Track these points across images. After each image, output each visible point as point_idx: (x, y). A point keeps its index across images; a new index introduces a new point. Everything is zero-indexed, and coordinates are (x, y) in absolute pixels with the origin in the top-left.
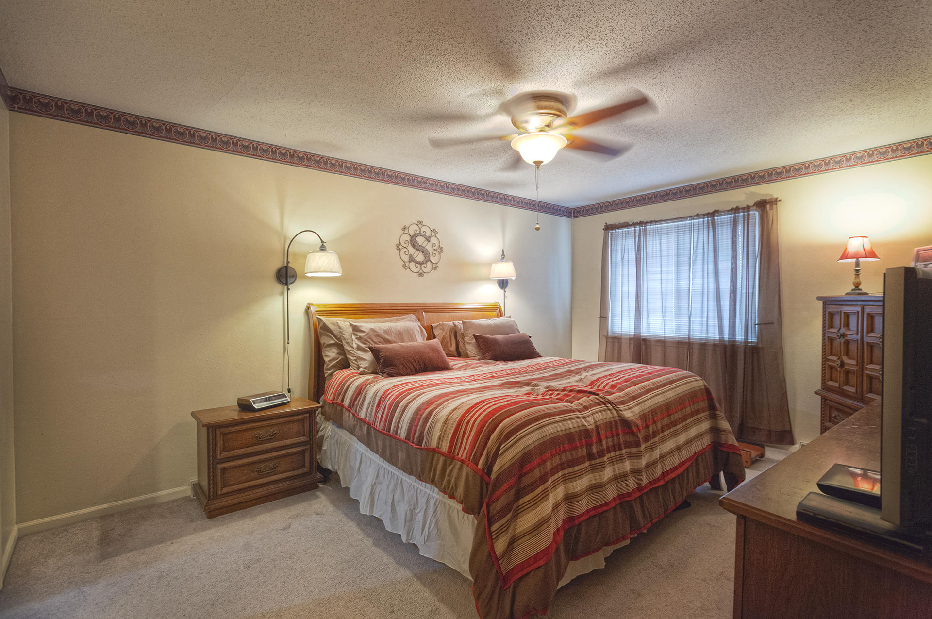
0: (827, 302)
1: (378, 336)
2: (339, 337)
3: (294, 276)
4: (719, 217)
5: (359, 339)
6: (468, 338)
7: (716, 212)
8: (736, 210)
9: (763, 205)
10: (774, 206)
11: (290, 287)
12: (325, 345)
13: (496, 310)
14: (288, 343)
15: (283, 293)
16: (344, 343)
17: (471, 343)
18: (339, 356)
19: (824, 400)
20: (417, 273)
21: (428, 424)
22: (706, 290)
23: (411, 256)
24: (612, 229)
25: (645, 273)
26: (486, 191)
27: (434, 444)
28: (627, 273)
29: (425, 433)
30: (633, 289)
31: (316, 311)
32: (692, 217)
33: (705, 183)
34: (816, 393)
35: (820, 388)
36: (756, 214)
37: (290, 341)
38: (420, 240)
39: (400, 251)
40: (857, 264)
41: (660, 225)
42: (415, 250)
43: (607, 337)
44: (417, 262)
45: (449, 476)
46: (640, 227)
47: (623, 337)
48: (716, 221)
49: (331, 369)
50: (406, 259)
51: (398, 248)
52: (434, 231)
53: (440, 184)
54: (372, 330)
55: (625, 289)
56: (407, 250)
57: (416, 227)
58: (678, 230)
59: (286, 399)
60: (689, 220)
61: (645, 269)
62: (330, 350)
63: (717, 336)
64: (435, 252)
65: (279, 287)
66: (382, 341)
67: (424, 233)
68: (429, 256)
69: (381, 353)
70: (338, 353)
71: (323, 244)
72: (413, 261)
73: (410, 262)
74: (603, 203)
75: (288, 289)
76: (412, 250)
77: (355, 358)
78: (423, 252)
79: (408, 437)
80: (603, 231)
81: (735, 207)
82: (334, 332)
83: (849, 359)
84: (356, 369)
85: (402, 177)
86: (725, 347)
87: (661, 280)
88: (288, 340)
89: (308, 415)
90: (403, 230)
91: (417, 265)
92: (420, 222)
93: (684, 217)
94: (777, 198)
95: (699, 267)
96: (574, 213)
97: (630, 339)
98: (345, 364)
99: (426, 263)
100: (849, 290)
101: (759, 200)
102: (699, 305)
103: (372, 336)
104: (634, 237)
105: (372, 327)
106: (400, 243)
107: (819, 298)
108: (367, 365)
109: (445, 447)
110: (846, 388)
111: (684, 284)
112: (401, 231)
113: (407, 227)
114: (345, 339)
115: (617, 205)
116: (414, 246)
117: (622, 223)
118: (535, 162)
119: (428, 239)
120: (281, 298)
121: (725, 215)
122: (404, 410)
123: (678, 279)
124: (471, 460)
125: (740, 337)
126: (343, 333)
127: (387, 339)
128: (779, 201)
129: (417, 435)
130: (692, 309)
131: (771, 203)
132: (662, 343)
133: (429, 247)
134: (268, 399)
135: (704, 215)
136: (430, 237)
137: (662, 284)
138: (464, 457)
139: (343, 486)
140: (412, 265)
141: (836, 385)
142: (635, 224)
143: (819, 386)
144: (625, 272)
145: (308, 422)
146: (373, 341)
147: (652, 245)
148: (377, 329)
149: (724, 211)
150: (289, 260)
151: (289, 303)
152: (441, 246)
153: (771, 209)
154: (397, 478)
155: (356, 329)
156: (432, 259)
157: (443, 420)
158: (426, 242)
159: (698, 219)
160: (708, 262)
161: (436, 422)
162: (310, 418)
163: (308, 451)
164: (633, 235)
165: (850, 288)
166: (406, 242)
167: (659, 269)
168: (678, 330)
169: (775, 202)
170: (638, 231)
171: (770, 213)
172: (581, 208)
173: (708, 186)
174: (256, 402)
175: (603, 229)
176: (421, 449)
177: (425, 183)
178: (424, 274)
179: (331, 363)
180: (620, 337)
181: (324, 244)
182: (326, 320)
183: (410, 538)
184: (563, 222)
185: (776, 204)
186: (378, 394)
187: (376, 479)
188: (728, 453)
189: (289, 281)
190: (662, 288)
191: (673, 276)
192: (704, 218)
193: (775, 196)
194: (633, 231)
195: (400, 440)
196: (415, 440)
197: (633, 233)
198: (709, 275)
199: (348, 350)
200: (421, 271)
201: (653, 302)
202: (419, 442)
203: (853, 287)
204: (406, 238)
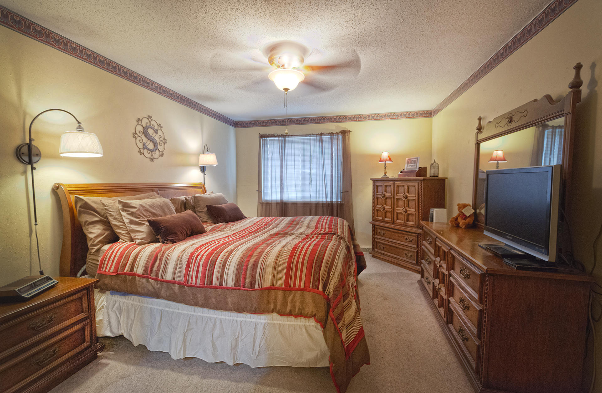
0: (375, 181)
1: (147, 210)
2: (102, 214)
3: (39, 155)
4: (324, 137)
5: (132, 214)
6: (200, 208)
7: (321, 134)
8: (332, 134)
9: (344, 133)
10: (349, 134)
11: (35, 166)
12: (88, 223)
13: (202, 187)
14: (36, 225)
15: (25, 172)
16: (111, 218)
17: (203, 212)
18: (104, 231)
19: (374, 226)
20: (149, 158)
21: (258, 271)
22: (318, 175)
23: (144, 144)
24: (264, 138)
25: (285, 165)
26: (191, 100)
27: (267, 283)
28: (274, 165)
29: (257, 277)
30: (278, 174)
31: (69, 191)
32: (310, 135)
33: (316, 118)
34: (370, 223)
35: (372, 221)
36: (340, 137)
37: (38, 223)
38: (150, 131)
39: (136, 139)
40: (385, 164)
41: (294, 138)
42: (147, 140)
43: (262, 204)
44: (149, 150)
45: (292, 302)
46: (282, 138)
47: (273, 202)
48: (323, 138)
49: (99, 245)
50: (141, 146)
51: (134, 137)
52: (159, 125)
53: (162, 88)
54: (141, 205)
55: (273, 174)
56: (140, 139)
57: (147, 121)
58: (304, 142)
59: (53, 281)
60: (310, 137)
61: (285, 162)
62: (93, 227)
63: (324, 199)
64: (161, 142)
65: (20, 167)
66: (150, 214)
67: (153, 126)
68: (157, 145)
69: (161, 225)
70: (104, 229)
71: (80, 126)
72: (146, 149)
73: (144, 149)
74: (258, 121)
75: (33, 169)
76: (145, 140)
77: (125, 232)
78: (153, 142)
79: (237, 285)
80: (259, 138)
81: (331, 132)
82: (98, 210)
83: (387, 206)
84: (127, 241)
85: (134, 76)
86: (329, 204)
87: (295, 169)
88: (36, 221)
89: (86, 291)
90: (137, 122)
91: (149, 152)
92: (150, 117)
93: (307, 135)
94: (350, 130)
95: (314, 162)
96: (238, 124)
97: (277, 203)
98: (114, 238)
99: (155, 151)
100: (383, 176)
101: (342, 130)
102: (315, 183)
103: (143, 211)
104: (278, 144)
105: (141, 204)
106: (136, 132)
107: (371, 179)
108: (144, 236)
109: (281, 283)
110: (386, 219)
111: (307, 172)
112: (136, 122)
113: (141, 119)
114: (112, 216)
115: (273, 123)
116: (146, 136)
117: (270, 134)
118: (284, 89)
119: (156, 131)
120: (23, 178)
121: (327, 136)
122: (224, 266)
123: (304, 169)
124: (311, 287)
125: (334, 199)
126: (109, 210)
127: (154, 213)
128: (351, 132)
129: (248, 281)
130: (312, 185)
131: (348, 132)
132: (295, 204)
133: (157, 138)
134: (33, 285)
135: (317, 134)
136: (157, 130)
137: (295, 171)
138: (302, 286)
139: (136, 345)
140: (145, 151)
141: (381, 218)
142: (279, 136)
143: (371, 220)
144: (273, 164)
145: (86, 298)
146: (145, 216)
147: (289, 148)
148: (144, 205)
149: (327, 134)
150: (32, 138)
151: (34, 183)
152: (165, 138)
153: (347, 135)
154: (215, 319)
155: (126, 206)
156: (159, 147)
157: (272, 266)
158: (155, 134)
159: (314, 136)
160: (319, 160)
161: (266, 268)
162: (87, 295)
163: (89, 325)
164: (278, 142)
165: (383, 175)
166: (140, 132)
167: (293, 163)
168: (303, 197)
169: (349, 132)
170: (281, 140)
171: (347, 137)
172: (242, 122)
173: (317, 119)
174: (21, 291)
175: (259, 137)
176: (256, 290)
177: (152, 85)
178: (155, 160)
179: (98, 238)
180: (271, 202)
181: (82, 125)
182: (87, 199)
183: (235, 360)
184: (232, 129)
185: (350, 133)
186: (183, 258)
187: (188, 327)
188: (360, 256)
189: (34, 159)
190: (295, 174)
191: (300, 167)
192: (317, 136)
193: (349, 129)
194: (278, 140)
195: (227, 288)
196: (246, 285)
197: (278, 141)
198: (320, 167)
199: (116, 225)
200: (152, 157)
201: (290, 181)
202: (251, 286)
203: (384, 174)
204: (140, 128)
